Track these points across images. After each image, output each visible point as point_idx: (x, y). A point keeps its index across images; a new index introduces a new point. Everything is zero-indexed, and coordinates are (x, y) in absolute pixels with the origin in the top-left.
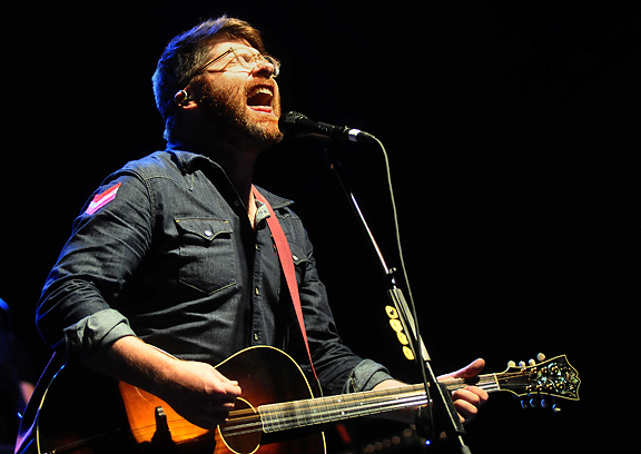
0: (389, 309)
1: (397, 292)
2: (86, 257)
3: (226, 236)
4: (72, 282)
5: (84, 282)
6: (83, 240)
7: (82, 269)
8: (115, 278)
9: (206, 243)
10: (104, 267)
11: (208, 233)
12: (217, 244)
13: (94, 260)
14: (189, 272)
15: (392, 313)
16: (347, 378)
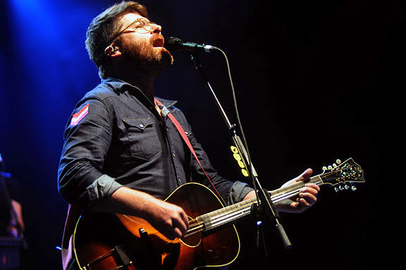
0: (232, 148)
1: (236, 137)
2: (80, 148)
3: (150, 126)
4: (78, 163)
5: (85, 163)
6: (76, 140)
7: (81, 156)
8: (100, 158)
9: (142, 131)
10: (93, 153)
11: (142, 126)
12: (147, 131)
13: (85, 149)
14: (136, 150)
15: (234, 150)
16: (229, 192)
